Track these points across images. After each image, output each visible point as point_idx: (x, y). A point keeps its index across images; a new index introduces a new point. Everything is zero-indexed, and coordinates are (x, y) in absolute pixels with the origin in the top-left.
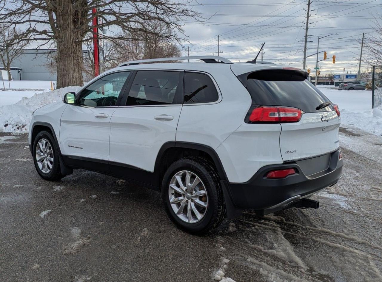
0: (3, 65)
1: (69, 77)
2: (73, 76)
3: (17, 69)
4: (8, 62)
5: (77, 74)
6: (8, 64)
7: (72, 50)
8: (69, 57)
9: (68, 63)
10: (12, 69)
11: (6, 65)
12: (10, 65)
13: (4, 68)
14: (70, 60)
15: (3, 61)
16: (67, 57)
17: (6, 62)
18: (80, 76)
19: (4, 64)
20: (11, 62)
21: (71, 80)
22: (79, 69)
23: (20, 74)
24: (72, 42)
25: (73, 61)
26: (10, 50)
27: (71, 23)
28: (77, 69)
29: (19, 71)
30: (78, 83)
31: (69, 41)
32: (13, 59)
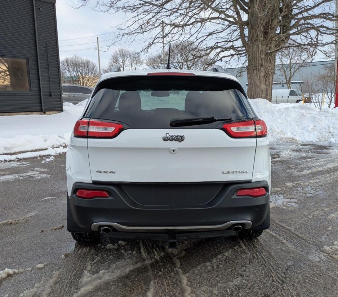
0: (285, 80)
1: (254, 90)
2: (258, 88)
3: (299, 83)
4: (290, 77)
5: (264, 87)
6: (290, 78)
7: (259, 63)
8: (256, 70)
9: (254, 76)
10: (292, 83)
11: (288, 79)
12: (292, 79)
13: (286, 82)
14: (256, 72)
15: (286, 76)
16: (254, 70)
17: (288, 77)
18: (267, 88)
19: (286, 78)
20: (292, 77)
21: (256, 93)
22: (266, 81)
23: (302, 87)
24: (260, 54)
25: (259, 73)
26: (293, 64)
27: (261, 35)
28: (263, 82)
29: (301, 84)
30: (263, 95)
31: (257, 54)
32: (295, 73)
